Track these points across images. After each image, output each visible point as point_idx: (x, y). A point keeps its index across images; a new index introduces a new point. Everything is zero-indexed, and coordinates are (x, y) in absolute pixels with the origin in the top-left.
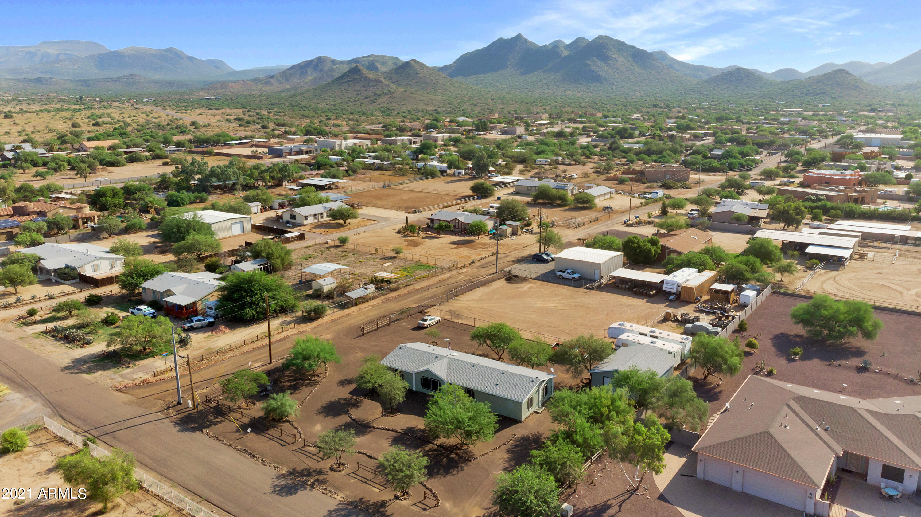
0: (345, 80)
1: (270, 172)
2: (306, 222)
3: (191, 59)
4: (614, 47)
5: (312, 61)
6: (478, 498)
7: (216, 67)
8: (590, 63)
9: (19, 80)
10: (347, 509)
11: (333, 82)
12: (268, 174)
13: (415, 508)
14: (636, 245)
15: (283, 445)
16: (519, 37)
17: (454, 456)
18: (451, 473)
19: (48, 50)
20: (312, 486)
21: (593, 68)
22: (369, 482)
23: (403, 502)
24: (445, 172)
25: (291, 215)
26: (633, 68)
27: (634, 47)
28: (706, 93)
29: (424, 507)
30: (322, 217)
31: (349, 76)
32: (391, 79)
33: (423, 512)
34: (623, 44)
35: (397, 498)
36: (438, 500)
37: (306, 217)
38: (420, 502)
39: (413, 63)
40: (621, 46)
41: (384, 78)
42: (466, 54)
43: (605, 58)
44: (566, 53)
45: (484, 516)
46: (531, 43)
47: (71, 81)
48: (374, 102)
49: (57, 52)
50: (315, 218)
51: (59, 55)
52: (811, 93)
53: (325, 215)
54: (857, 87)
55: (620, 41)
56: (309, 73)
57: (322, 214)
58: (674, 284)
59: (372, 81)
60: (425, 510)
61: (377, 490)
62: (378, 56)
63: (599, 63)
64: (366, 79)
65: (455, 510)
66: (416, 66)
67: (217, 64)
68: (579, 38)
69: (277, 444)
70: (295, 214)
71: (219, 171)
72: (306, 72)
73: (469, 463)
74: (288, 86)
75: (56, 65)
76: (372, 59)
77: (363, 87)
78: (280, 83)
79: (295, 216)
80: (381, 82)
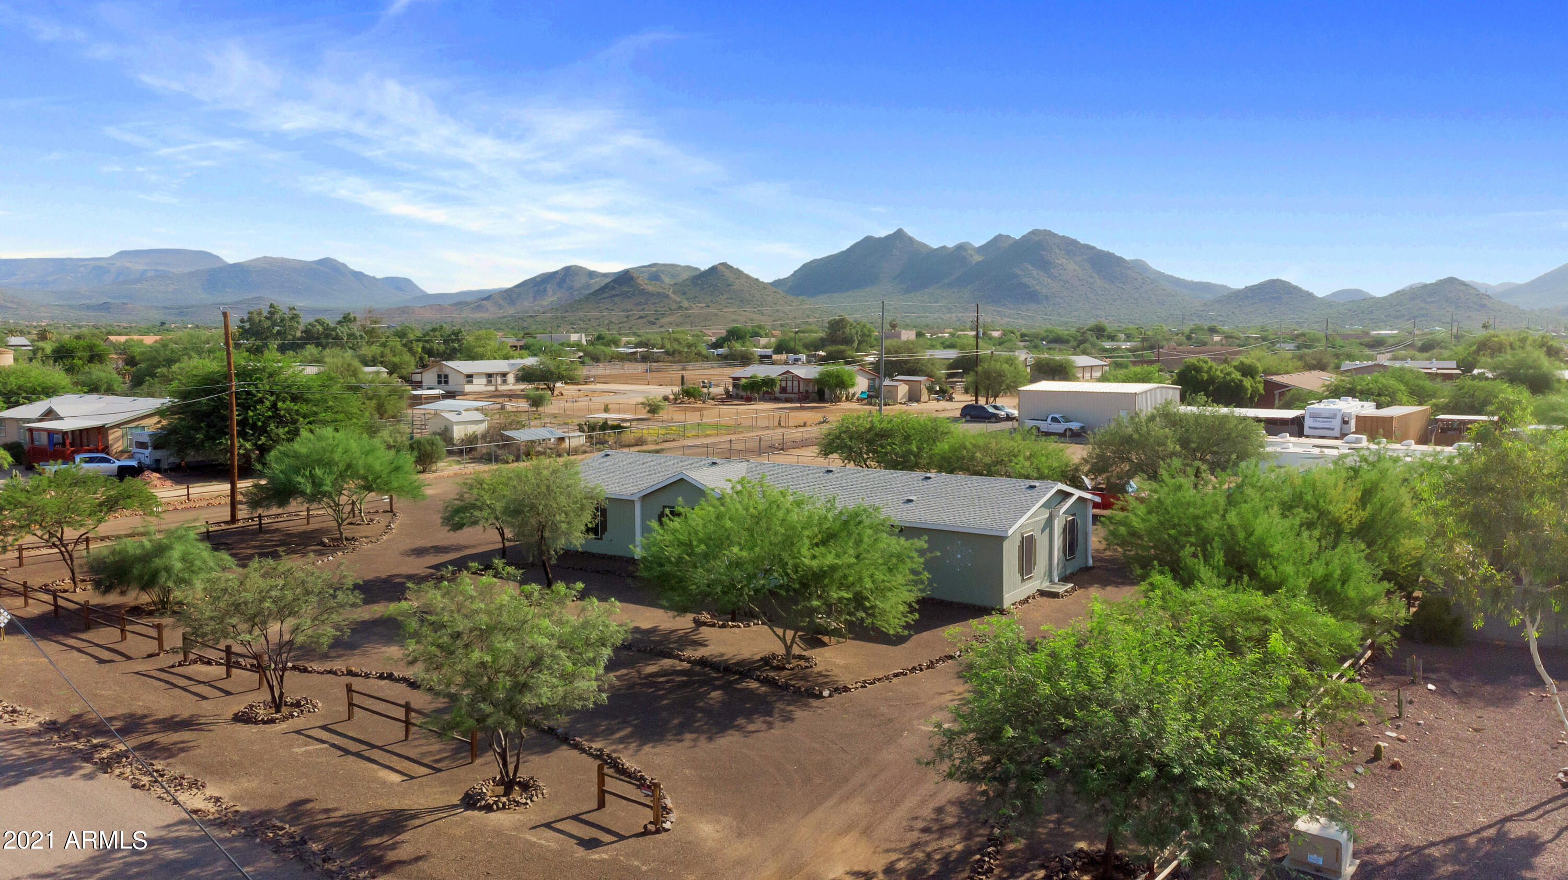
0: (606, 295)
1: (426, 341)
2: (468, 388)
3: (359, 276)
4: (1058, 247)
5: (556, 273)
6: (856, 807)
7: (399, 288)
8: (1020, 273)
9: (71, 307)
10: (206, 838)
11: (587, 298)
12: (421, 344)
13: (548, 840)
14: (1206, 376)
15: (101, 661)
16: (899, 234)
17: (754, 685)
18: (739, 728)
19: (129, 265)
20: (106, 766)
21: (1025, 280)
22: (375, 754)
23: (497, 818)
24: (770, 357)
25: (439, 376)
26: (1092, 280)
27: (1093, 248)
28: (1221, 319)
29: (587, 833)
30: (505, 382)
31: (613, 288)
32: (684, 294)
33: (580, 852)
34: (1074, 243)
35: (471, 801)
36: (661, 811)
37: (469, 378)
38: (576, 818)
39: (721, 267)
40: (1071, 247)
41: (674, 293)
42: (812, 262)
43: (1045, 265)
44: (978, 258)
45: (889, 870)
46: (920, 243)
47: (157, 308)
48: (654, 324)
49: (141, 267)
50: (490, 382)
51: (146, 271)
52: (1403, 316)
53: (511, 378)
54: (1483, 306)
55: (1068, 238)
56: (550, 292)
57: (504, 375)
58: (1334, 416)
59: (653, 295)
60: (591, 844)
61: (396, 778)
62: (664, 265)
63: (1035, 273)
64: (643, 292)
65: (739, 849)
66: (727, 273)
67: (400, 284)
68: (1000, 236)
69: (83, 658)
70: (447, 371)
71: (320, 328)
72: (545, 290)
73: (815, 703)
74: (512, 311)
75: (139, 286)
76: (654, 269)
77: (637, 304)
78: (500, 307)
79: (446, 376)
80: (668, 296)
